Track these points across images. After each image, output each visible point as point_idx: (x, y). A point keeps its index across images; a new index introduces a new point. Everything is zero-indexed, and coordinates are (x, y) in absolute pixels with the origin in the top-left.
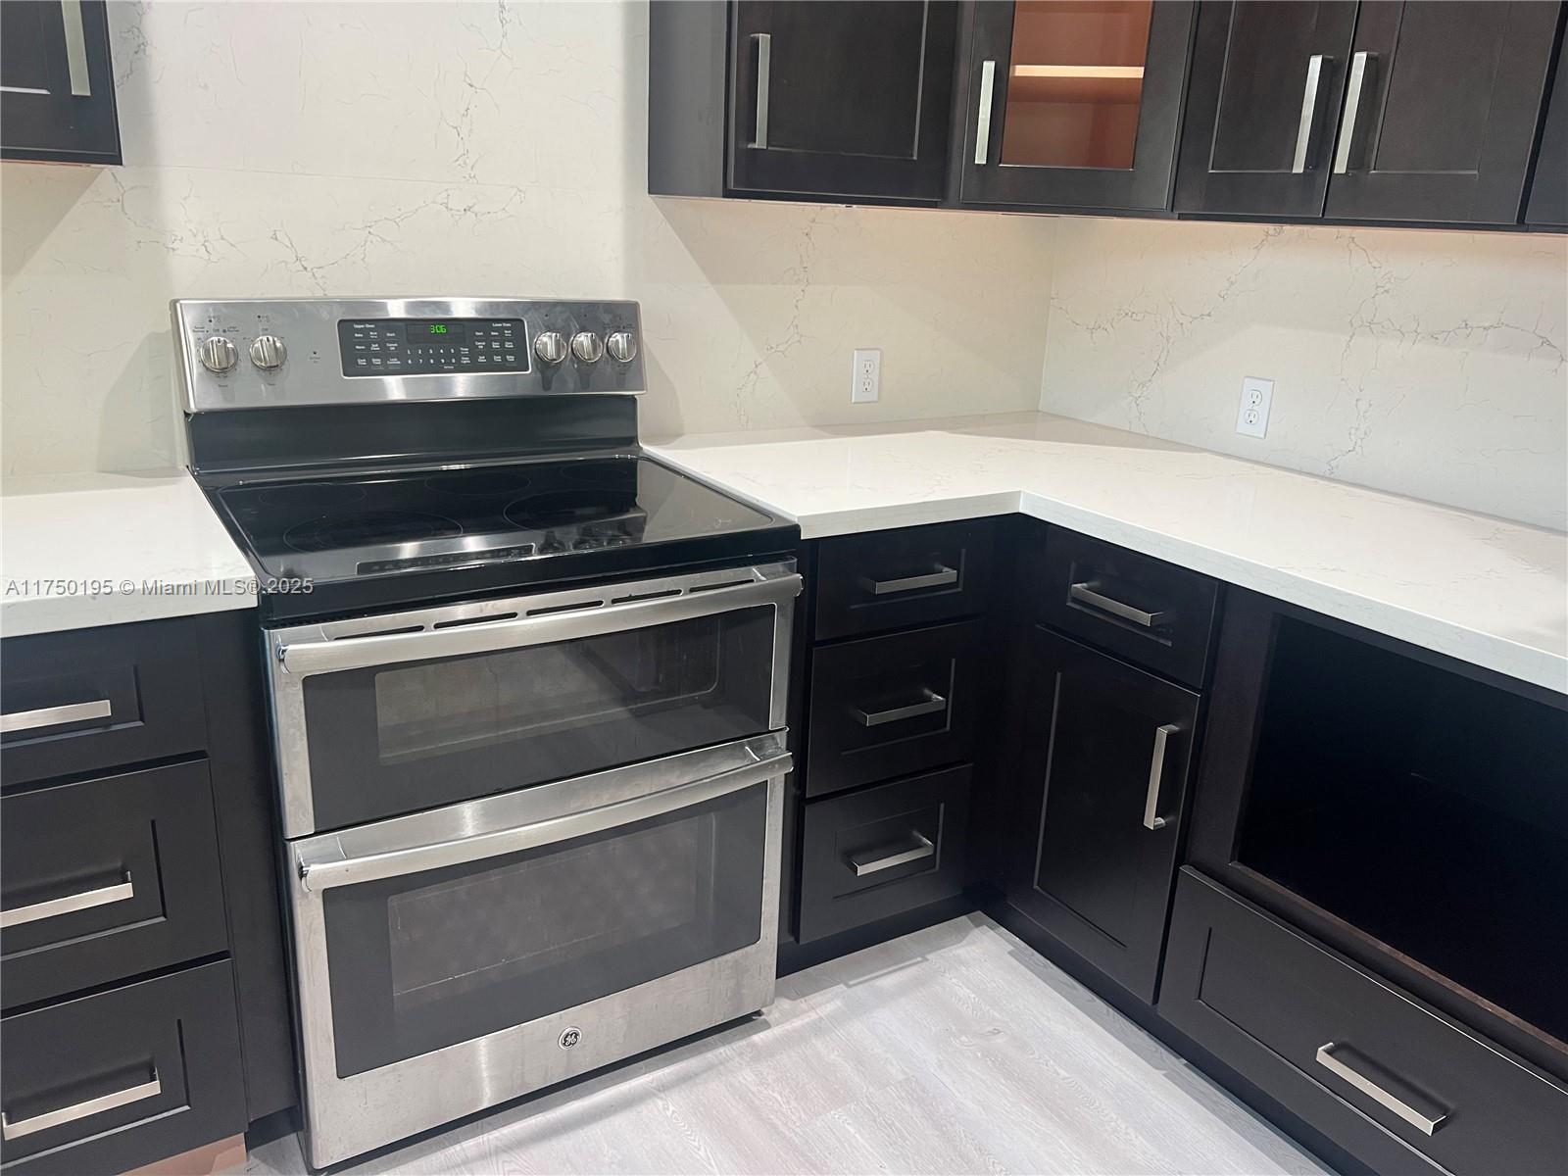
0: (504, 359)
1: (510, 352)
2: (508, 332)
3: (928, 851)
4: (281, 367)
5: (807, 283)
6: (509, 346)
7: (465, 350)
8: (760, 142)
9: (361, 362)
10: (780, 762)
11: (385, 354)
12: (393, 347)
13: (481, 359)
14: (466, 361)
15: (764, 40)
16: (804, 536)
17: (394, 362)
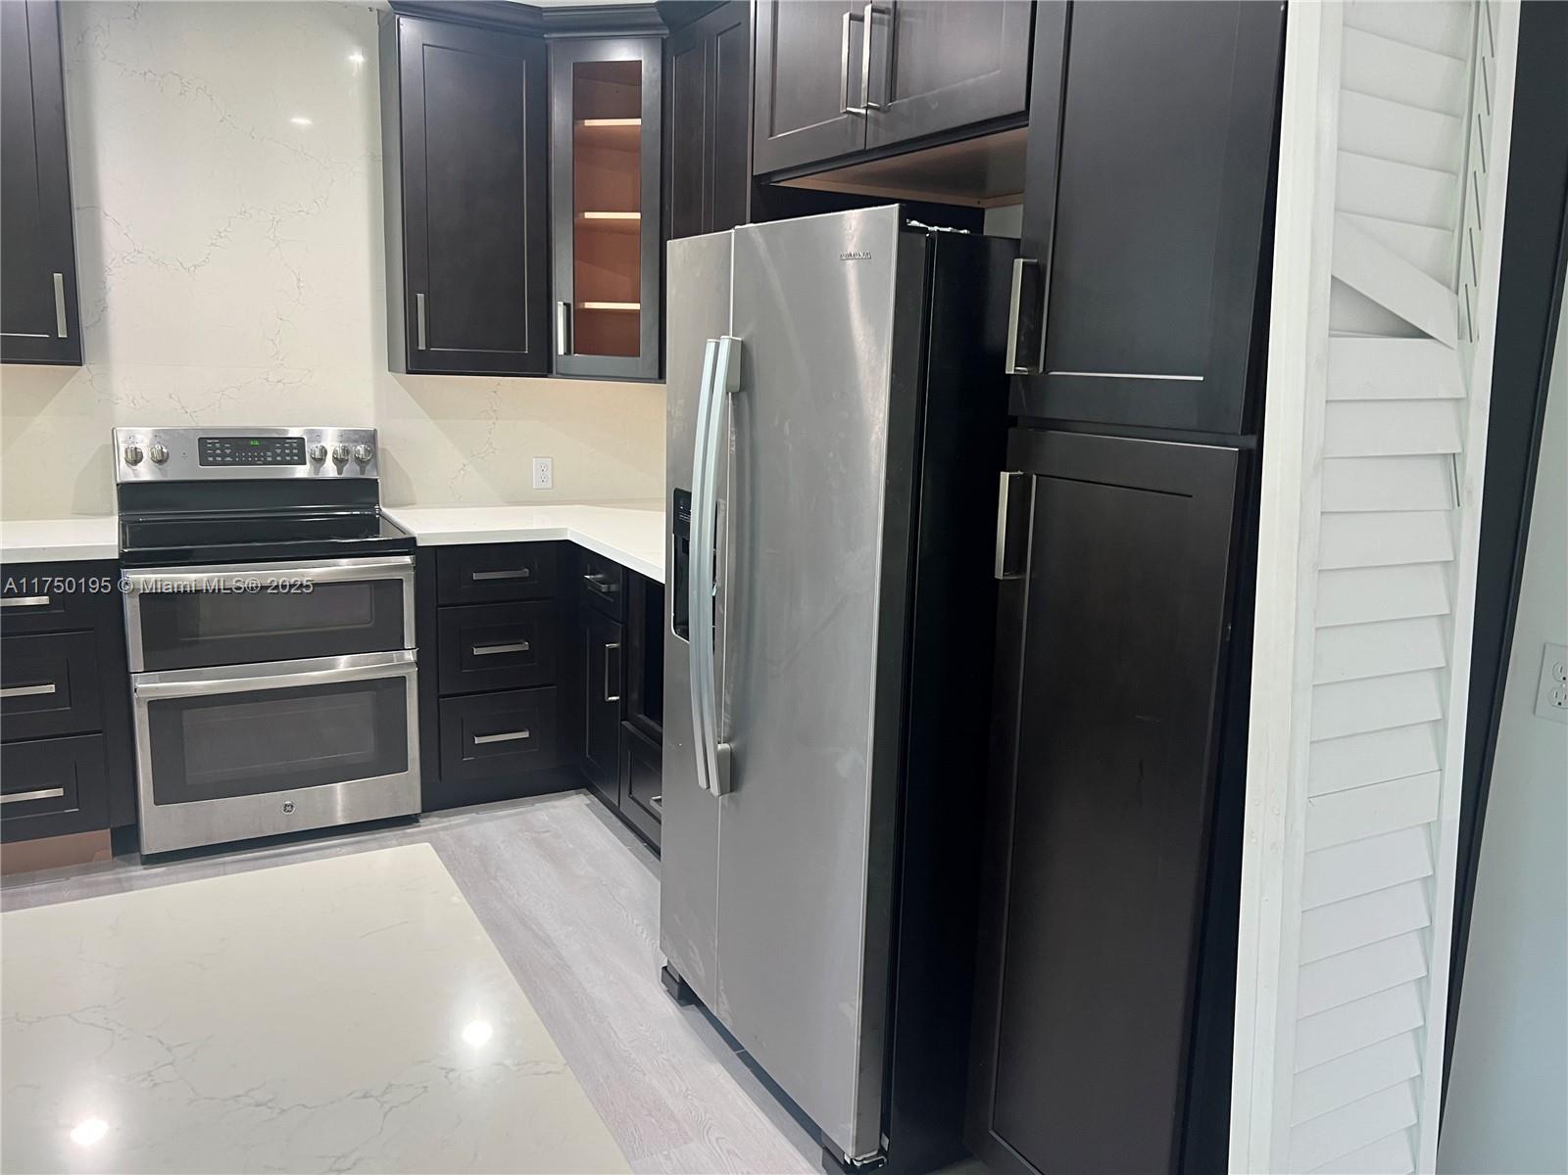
0: (292, 459)
1: (295, 455)
2: (295, 445)
3: (525, 735)
4: (166, 461)
5: (497, 419)
6: (295, 451)
7: (269, 454)
8: (422, 347)
9: (211, 459)
10: (409, 664)
11: (223, 455)
12: (228, 451)
13: (279, 458)
14: (269, 459)
15: (420, 296)
16: (419, 544)
17: (228, 459)
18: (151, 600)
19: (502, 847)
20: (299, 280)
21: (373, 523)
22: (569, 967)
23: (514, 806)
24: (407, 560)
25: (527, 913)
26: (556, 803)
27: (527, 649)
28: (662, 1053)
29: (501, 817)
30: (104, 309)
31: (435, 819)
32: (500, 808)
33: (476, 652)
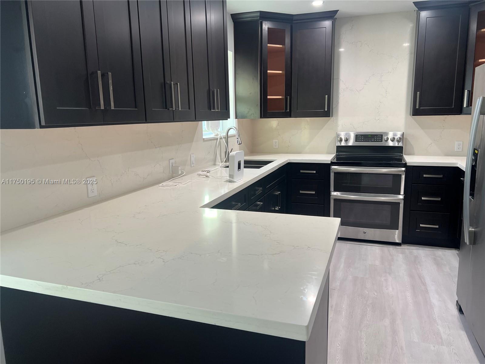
0: (379, 140)
2: (380, 137)
3: (437, 227)
4: (347, 140)
5: (444, 129)
6: (380, 138)
7: (373, 139)
8: (417, 107)
9: (358, 140)
10: (401, 199)
11: (361, 139)
12: (362, 138)
13: (375, 140)
14: (373, 140)
15: (418, 93)
16: (408, 165)
17: (362, 140)
18: (337, 174)
19: (423, 258)
20: (386, 91)
21: (401, 159)
22: (428, 293)
23: (432, 248)
24: (404, 169)
25: (422, 276)
26: (447, 251)
27: (440, 200)
28: (447, 322)
29: (426, 250)
30: (338, 103)
31: (406, 246)
32: (427, 248)
33: (423, 198)
